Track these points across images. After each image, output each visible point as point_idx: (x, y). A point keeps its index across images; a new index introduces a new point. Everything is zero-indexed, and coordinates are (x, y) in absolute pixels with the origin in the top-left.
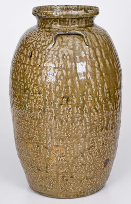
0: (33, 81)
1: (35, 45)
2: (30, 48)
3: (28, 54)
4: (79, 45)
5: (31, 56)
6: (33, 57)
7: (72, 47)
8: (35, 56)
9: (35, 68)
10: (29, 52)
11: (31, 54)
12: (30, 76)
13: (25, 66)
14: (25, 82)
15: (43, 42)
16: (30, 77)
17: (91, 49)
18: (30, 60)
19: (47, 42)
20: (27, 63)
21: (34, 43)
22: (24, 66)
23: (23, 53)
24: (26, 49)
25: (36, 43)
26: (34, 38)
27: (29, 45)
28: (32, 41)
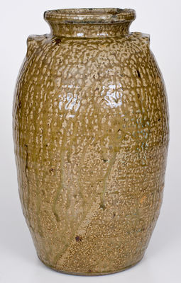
0: (153, 107)
1: (135, 60)
2: (132, 66)
3: (134, 74)
5: (139, 75)
6: (142, 76)
8: (143, 74)
9: (150, 89)
10: (133, 71)
11: (138, 72)
12: (147, 101)
13: (138, 90)
14: (144, 111)
16: (149, 103)
18: (141, 80)
20: (138, 86)
21: (133, 57)
22: (136, 92)
23: (125, 75)
24: (125, 68)
25: (135, 57)
26: (126, 51)
27: (127, 62)
28: (128, 55)
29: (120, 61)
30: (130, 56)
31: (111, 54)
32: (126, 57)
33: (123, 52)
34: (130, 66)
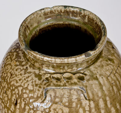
1: (20, 93)
4: (76, 100)
5: (16, 104)
6: (18, 106)
7: (67, 104)
8: (20, 106)
11: (17, 101)
15: (31, 91)
17: (92, 102)
18: (15, 108)
19: (36, 94)
21: (20, 89)
23: (7, 94)
24: (10, 90)
25: (22, 90)
26: (20, 80)
27: (14, 88)
28: (18, 84)
29: (10, 82)
30: (19, 86)
31: (10, 72)
32: (16, 84)
33: (18, 79)
34: (14, 92)
